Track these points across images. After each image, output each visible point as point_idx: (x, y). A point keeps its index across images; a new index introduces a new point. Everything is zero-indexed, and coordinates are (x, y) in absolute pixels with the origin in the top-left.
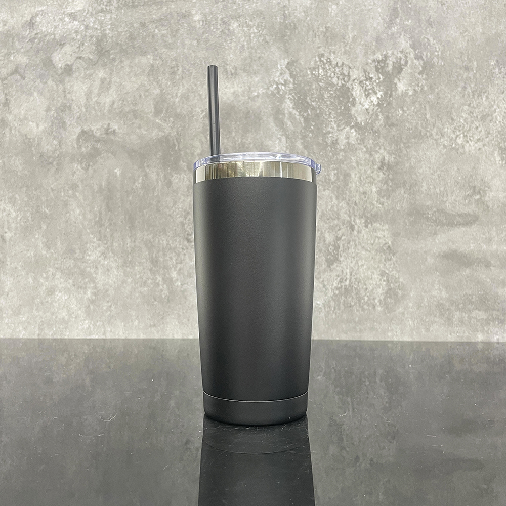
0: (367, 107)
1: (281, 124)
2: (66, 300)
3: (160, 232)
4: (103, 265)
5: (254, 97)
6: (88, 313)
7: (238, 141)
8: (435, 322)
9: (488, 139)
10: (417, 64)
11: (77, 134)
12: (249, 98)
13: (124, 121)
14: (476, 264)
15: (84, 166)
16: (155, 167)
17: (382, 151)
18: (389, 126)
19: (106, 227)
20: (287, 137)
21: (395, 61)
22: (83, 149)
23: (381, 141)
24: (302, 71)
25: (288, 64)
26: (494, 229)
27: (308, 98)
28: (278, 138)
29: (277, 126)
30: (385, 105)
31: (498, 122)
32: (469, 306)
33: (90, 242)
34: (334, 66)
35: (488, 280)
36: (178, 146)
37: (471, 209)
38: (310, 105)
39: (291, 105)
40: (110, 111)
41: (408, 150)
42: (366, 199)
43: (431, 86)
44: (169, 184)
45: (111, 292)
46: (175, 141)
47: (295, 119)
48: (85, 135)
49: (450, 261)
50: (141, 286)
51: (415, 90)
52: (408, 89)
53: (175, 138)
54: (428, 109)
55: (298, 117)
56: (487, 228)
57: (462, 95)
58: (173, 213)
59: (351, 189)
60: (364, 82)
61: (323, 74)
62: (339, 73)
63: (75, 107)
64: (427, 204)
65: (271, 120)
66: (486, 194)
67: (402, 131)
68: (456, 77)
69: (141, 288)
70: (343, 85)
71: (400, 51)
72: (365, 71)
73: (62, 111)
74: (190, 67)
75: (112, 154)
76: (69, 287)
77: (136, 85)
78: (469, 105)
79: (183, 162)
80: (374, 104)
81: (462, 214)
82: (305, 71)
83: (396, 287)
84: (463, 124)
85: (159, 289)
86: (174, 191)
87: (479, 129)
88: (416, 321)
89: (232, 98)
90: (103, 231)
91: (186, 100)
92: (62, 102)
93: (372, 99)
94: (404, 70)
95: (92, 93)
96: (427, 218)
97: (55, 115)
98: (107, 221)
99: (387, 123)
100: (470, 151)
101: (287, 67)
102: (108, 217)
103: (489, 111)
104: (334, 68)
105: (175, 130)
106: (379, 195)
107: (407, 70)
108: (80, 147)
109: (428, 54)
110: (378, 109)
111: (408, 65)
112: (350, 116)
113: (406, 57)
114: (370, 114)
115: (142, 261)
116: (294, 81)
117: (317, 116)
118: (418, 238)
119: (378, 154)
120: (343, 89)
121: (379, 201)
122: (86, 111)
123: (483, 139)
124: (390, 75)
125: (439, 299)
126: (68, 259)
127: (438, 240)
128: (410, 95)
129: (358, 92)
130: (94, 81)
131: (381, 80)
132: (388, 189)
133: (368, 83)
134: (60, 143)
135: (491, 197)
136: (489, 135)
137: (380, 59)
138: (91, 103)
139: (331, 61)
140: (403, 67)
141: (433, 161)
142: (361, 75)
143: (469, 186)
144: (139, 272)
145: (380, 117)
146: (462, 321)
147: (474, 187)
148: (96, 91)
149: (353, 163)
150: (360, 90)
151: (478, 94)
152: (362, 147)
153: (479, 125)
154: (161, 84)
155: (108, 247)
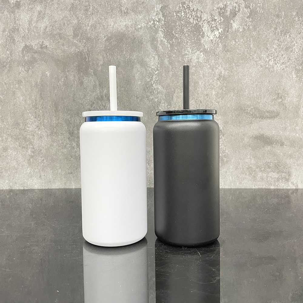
0: (212, 38)
1: (155, 48)
2: (15, 155)
3: (75, 115)
4: (38, 134)
5: (139, 28)
6: (29, 164)
7: (127, 57)
8: (246, 178)
9: (289, 63)
10: (246, 11)
11: (22, 48)
12: (135, 29)
13: (53, 40)
14: (275, 143)
15: (26, 69)
16: (73, 71)
17: (220, 68)
18: (226, 52)
19: (40, 109)
20: (159, 56)
21: (232, 9)
22: (26, 58)
23: (220, 61)
24: (171, 13)
25: (161, 8)
26: (289, 122)
27: (173, 31)
28: (153, 57)
29: (152, 48)
30: (223, 38)
31: (295, 52)
32: (268, 169)
33: (29, 118)
34: (191, 11)
35: (281, 154)
36: (88, 59)
37: (275, 108)
38: (174, 36)
39: (162, 36)
40: (44, 33)
41: (237, 68)
42: (208, 98)
43: (254, 26)
44: (82, 83)
45: (43, 151)
46: (86, 55)
47: (165, 44)
48: (27, 48)
49: (259, 141)
50: (62, 148)
51: (243, 28)
52: (240, 27)
53: (86, 53)
54: (252, 42)
55: (166, 44)
56: (284, 121)
57: (274, 33)
58: (83, 102)
59: (198, 92)
60: (211, 22)
61: (184, 16)
62: (195, 16)
63: (21, 29)
64: (248, 104)
65: (149, 45)
66: (285, 99)
67: (234, 56)
68: (271, 21)
69: (63, 150)
70: (196, 23)
71: (235, 2)
72: (211, 15)
73: (13, 32)
74: (97, 7)
75: (45, 62)
76: (17, 147)
77: (61, 17)
78: (278, 40)
79: (91, 69)
80: (216, 37)
81: (269, 111)
82: (172, 13)
83: (223, 155)
84: (274, 52)
85: (74, 150)
86: (84, 88)
87: (284, 56)
88: (234, 177)
89: (124, 29)
90: (37, 112)
91: (94, 29)
92: (13, 26)
93: (215, 33)
94: (237, 14)
95: (32, 20)
96: (247, 112)
97: (9, 34)
98: (40, 106)
99: (225, 49)
100: (277, 70)
101: (160, 10)
102: (41, 103)
103: (291, 44)
104: (192, 12)
105: (86, 48)
106: (216, 96)
107: (239, 15)
108: (24, 56)
109: (254, 5)
110: (219, 40)
111: (240, 12)
112: (200, 44)
113: (239, 6)
114: (213, 43)
115: (63, 132)
116: (165, 20)
117: (179, 43)
118: (240, 125)
119: (218, 69)
120: (196, 26)
121: (216, 101)
122: (28, 32)
123: (286, 62)
124: (228, 18)
125: (249, 164)
126: (15, 129)
127: (253, 127)
128: (241, 32)
129: (206, 28)
130: (34, 12)
131: (222, 21)
132: (222, 93)
133: (213, 23)
134: (11, 53)
135: (288, 101)
136: (290, 61)
137: (222, 7)
138: (31, 27)
139: (189, 7)
140: (237, 13)
141: (253, 75)
142: (209, 18)
143: (275, 93)
144: (61, 139)
145: (220, 45)
146: (262, 179)
147: (279, 94)
148: (35, 19)
149: (201, 75)
150: (208, 27)
151: (284, 33)
152: (207, 65)
153: (284, 53)
154: (78, 17)
155: (40, 122)
